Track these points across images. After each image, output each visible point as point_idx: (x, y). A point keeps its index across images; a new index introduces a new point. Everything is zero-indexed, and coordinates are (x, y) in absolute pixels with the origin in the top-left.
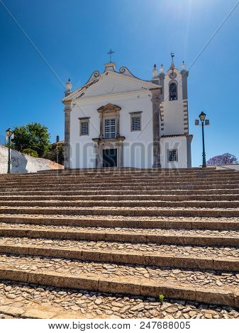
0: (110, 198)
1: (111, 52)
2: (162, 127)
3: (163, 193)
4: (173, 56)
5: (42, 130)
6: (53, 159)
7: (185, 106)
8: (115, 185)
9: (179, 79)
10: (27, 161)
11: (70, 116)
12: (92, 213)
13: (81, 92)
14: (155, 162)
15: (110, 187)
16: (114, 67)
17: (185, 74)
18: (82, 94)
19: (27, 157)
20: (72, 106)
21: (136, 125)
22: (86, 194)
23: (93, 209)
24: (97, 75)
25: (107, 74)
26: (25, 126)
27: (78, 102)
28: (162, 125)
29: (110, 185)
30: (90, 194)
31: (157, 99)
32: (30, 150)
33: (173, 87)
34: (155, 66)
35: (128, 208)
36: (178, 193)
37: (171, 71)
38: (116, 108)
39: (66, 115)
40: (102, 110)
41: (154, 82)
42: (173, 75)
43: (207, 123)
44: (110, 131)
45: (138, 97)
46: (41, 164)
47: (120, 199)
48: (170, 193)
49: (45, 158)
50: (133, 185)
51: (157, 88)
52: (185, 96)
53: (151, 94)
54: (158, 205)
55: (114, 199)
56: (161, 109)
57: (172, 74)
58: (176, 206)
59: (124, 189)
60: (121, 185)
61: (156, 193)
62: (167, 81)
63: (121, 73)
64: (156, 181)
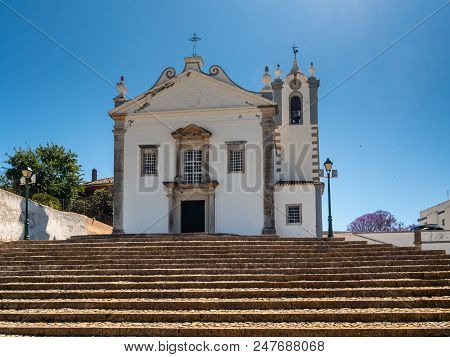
0: (200, 279)
1: (195, 39)
2: (279, 166)
3: (268, 272)
4: (296, 52)
5: (66, 160)
6: (91, 214)
7: (313, 135)
8: (206, 262)
9: (304, 91)
10: (47, 217)
11: (123, 141)
12: (181, 295)
13: (143, 101)
14: (266, 223)
15: (199, 264)
16: (201, 64)
17: (314, 84)
18: (146, 105)
19: (49, 211)
20: (126, 123)
21: (236, 162)
22: (166, 273)
23: (181, 290)
24: (170, 74)
25: (189, 74)
26: (34, 149)
27: (138, 118)
28: (278, 163)
29: (198, 262)
30: (173, 273)
31: (270, 123)
32: (46, 195)
33: (295, 103)
34: (267, 69)
35: (224, 290)
36: (287, 272)
37: (292, 77)
38: (203, 133)
39: (116, 139)
40: (180, 134)
41: (265, 95)
42: (295, 84)
43: (335, 174)
44: (193, 170)
45: (240, 117)
46: (72, 223)
47: (213, 279)
48: (278, 272)
49: (74, 210)
50: (230, 261)
51: (271, 106)
52: (314, 119)
53: (260, 114)
54: (259, 286)
55: (206, 279)
56: (277, 138)
57: (294, 81)
58: (280, 286)
59: (218, 267)
60: (215, 261)
61: (259, 272)
62: (286, 92)
63: (211, 75)
64: (262, 256)
